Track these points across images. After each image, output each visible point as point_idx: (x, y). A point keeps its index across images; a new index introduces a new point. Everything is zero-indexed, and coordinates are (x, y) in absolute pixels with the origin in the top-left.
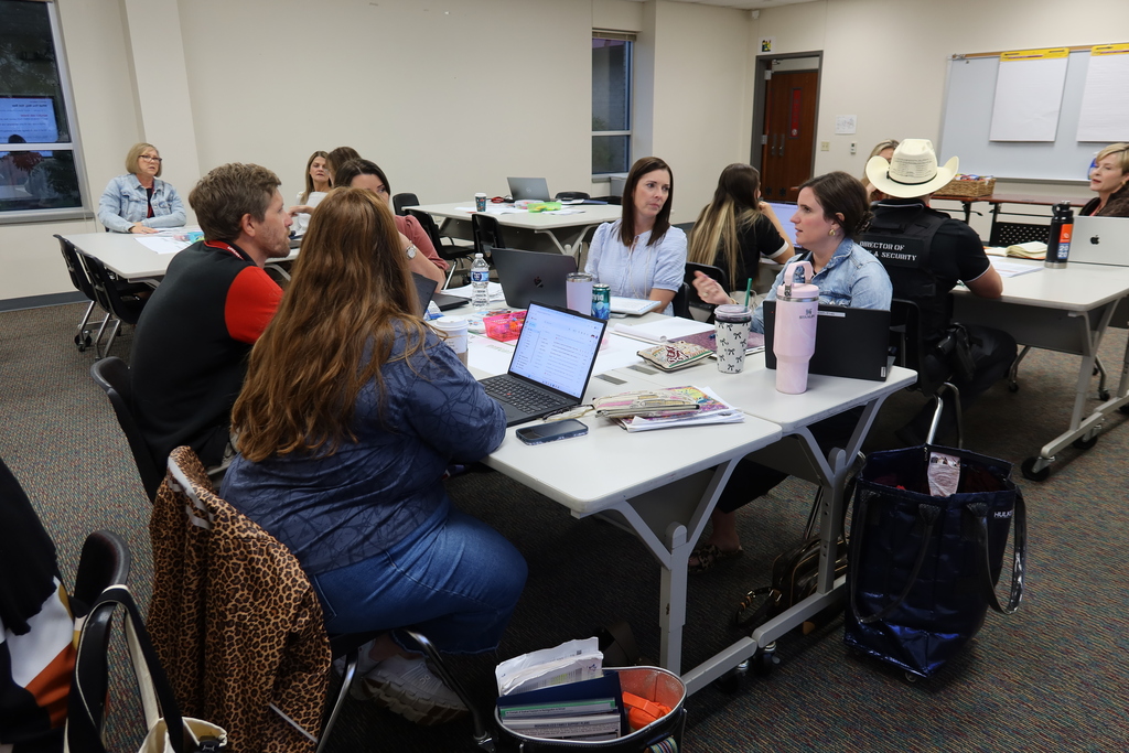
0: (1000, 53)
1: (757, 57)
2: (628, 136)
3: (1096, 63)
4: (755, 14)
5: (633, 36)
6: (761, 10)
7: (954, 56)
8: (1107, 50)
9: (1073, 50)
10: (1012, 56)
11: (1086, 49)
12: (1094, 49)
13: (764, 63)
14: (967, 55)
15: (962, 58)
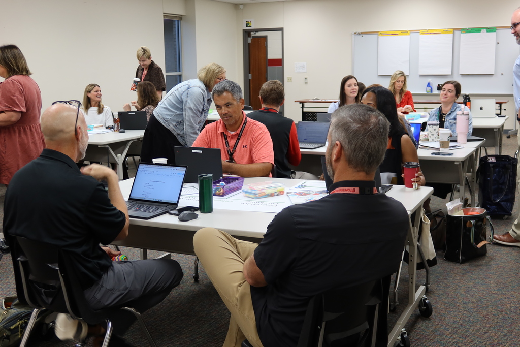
0: (378, 32)
1: (244, 30)
2: (180, 76)
3: (423, 38)
4: (241, 7)
5: (181, 17)
6: (244, 4)
7: (355, 33)
8: (426, 32)
9: (412, 32)
10: (384, 34)
11: (417, 31)
12: (421, 31)
13: (247, 33)
14: (362, 33)
15: (360, 34)
